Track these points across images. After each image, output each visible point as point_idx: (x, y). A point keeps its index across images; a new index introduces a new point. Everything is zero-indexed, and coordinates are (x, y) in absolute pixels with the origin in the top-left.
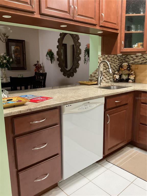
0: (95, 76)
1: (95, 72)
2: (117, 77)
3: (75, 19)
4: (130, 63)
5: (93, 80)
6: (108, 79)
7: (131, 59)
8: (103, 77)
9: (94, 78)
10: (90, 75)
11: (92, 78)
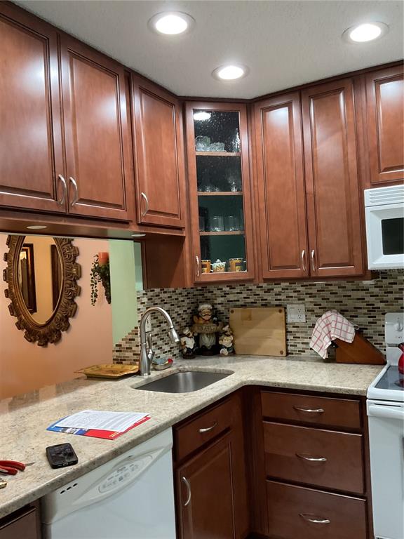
0: (131, 348)
1: (131, 337)
2: (190, 343)
3: (72, 211)
4: (216, 304)
5: (125, 360)
6: (166, 352)
7: (218, 293)
8: (153, 347)
9: (127, 354)
10: (117, 345)
11: (121, 354)
